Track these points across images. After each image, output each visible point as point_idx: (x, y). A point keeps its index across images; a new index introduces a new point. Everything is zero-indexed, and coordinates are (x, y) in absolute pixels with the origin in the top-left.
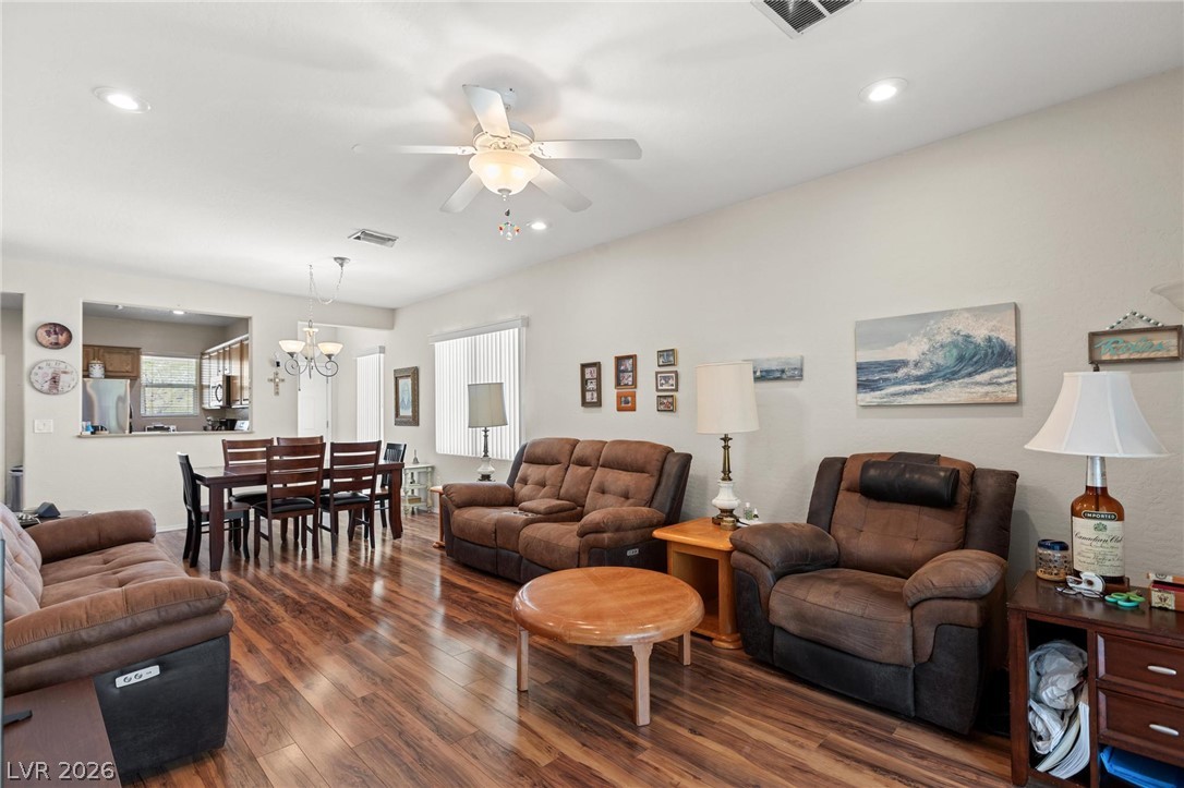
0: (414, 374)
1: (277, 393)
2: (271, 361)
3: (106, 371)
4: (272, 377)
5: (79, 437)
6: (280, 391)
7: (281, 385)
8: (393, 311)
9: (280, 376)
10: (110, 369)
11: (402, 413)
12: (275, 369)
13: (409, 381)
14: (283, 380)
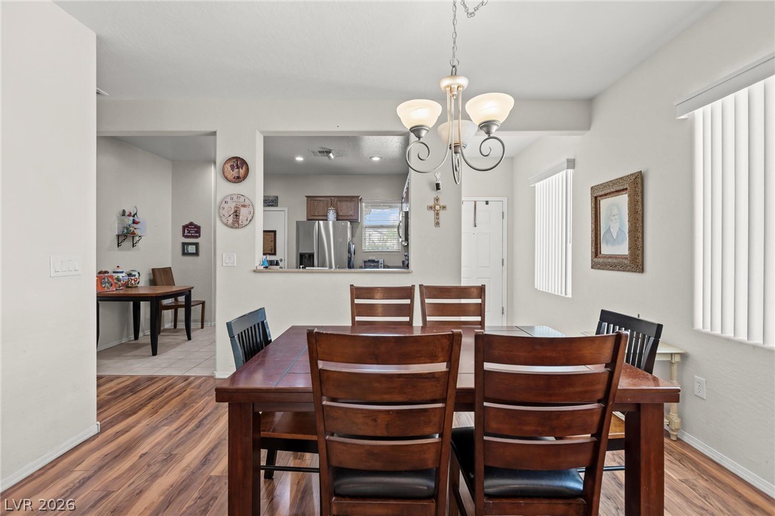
0: (635, 186)
1: (437, 224)
2: (430, 184)
3: (338, 215)
4: (432, 204)
5: (255, 271)
6: (441, 221)
7: (441, 213)
8: (589, 103)
9: (442, 203)
10: (341, 214)
11: (606, 250)
12: (434, 194)
13: (624, 199)
14: (444, 207)
